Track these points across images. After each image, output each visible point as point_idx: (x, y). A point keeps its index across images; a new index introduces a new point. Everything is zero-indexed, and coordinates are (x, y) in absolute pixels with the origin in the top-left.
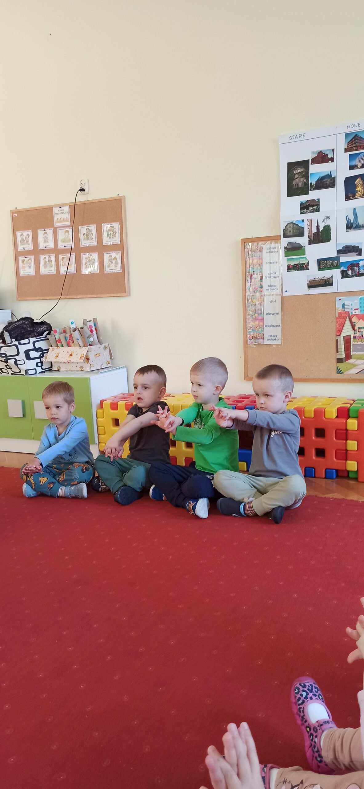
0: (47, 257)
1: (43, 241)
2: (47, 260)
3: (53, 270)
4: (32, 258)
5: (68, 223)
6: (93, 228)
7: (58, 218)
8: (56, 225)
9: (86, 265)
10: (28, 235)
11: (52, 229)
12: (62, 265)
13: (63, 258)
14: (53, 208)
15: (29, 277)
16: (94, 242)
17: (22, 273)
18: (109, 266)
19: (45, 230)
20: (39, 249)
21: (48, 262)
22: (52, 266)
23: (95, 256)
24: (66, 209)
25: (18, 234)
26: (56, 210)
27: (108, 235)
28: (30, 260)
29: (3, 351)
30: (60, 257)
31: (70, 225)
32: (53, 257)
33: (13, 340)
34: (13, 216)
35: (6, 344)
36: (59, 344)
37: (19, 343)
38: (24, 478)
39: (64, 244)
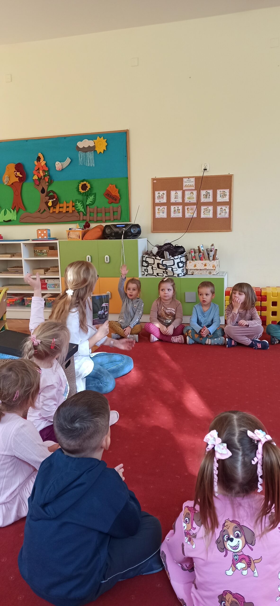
0: (176, 207)
1: (174, 198)
2: (176, 209)
3: (180, 215)
4: (166, 207)
5: (194, 188)
6: (211, 192)
7: (186, 185)
8: (184, 188)
9: (204, 213)
10: (164, 194)
11: (182, 191)
12: (187, 212)
13: (188, 209)
14: (184, 179)
15: (162, 219)
16: (211, 200)
17: (157, 216)
18: (220, 214)
19: (176, 191)
20: (171, 202)
21: (176, 210)
22: (180, 213)
23: (211, 208)
24: (193, 180)
25: (156, 193)
26: (185, 180)
27: (221, 196)
28: (164, 209)
29: (164, 263)
30: (186, 207)
31: (194, 189)
32: (180, 207)
33: (171, 256)
34: (153, 181)
35: (165, 258)
36: (194, 259)
37: (174, 258)
38: (186, 334)
39: (189, 200)
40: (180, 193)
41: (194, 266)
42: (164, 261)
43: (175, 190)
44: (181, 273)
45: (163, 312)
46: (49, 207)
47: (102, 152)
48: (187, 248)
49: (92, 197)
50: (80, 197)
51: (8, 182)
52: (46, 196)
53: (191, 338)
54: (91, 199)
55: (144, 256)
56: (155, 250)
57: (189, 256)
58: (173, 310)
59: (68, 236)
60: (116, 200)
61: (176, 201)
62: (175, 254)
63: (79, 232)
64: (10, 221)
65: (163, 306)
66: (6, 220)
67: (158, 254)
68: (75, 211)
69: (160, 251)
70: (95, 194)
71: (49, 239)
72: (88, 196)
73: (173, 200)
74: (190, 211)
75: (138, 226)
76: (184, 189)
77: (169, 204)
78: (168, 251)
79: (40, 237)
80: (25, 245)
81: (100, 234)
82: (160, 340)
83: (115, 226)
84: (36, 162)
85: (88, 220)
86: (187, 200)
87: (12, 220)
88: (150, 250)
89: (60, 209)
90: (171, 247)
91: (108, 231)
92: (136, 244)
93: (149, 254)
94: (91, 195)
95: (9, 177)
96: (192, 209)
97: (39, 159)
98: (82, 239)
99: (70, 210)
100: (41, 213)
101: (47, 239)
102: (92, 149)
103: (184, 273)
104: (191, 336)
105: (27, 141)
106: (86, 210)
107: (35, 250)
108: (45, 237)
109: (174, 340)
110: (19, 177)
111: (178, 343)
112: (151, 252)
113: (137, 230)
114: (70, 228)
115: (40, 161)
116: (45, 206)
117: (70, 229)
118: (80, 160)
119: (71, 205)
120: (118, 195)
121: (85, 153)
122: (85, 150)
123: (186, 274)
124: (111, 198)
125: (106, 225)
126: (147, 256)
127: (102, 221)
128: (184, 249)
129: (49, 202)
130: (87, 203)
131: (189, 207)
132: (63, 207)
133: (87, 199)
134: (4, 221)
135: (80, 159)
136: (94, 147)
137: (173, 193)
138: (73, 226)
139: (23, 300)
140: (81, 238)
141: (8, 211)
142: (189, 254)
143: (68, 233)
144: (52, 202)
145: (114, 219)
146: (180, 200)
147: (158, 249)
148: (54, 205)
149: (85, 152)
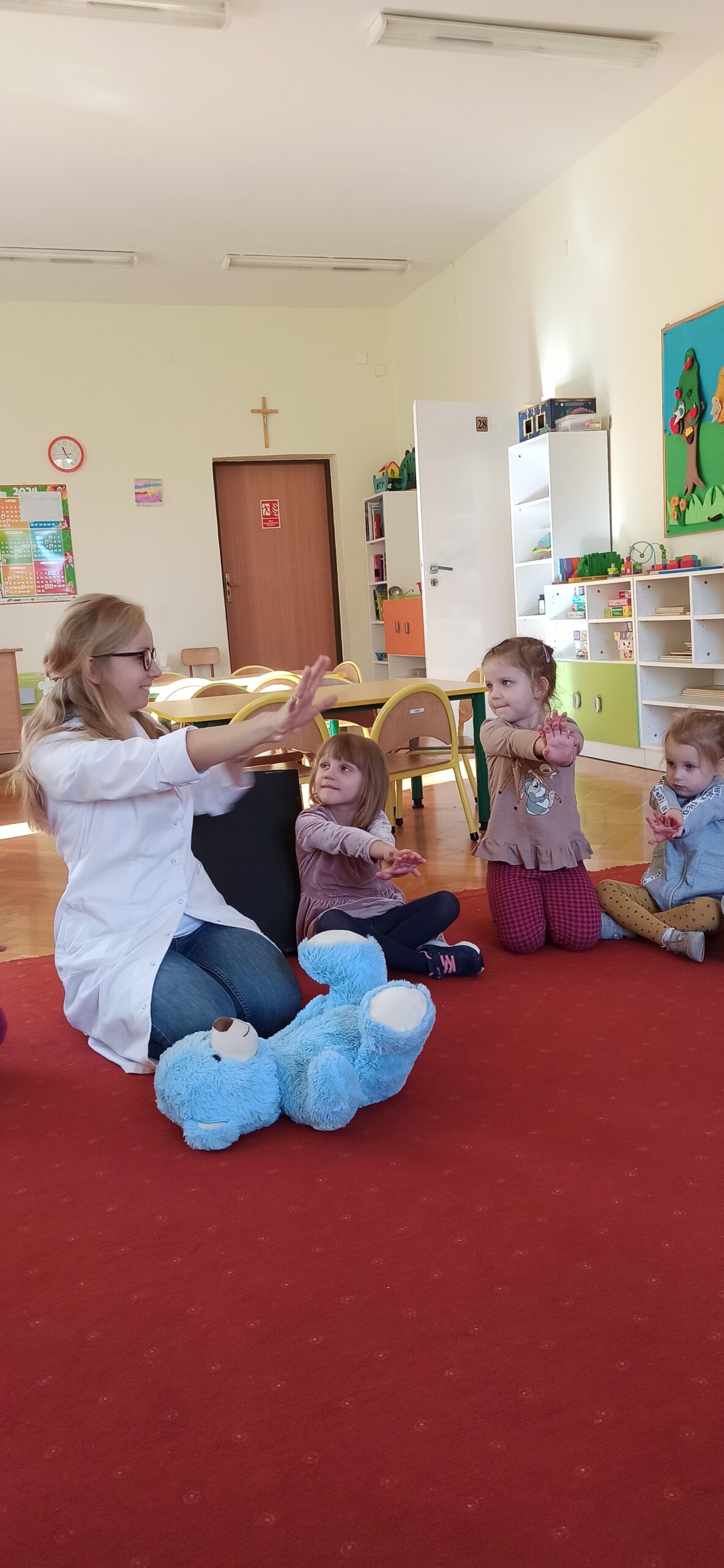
51: (720, 414)
64: (719, 517)
66: (712, 516)
80: (706, 579)
87: (723, 515)
95: (720, 401)
134: (709, 519)
141: (718, 492)
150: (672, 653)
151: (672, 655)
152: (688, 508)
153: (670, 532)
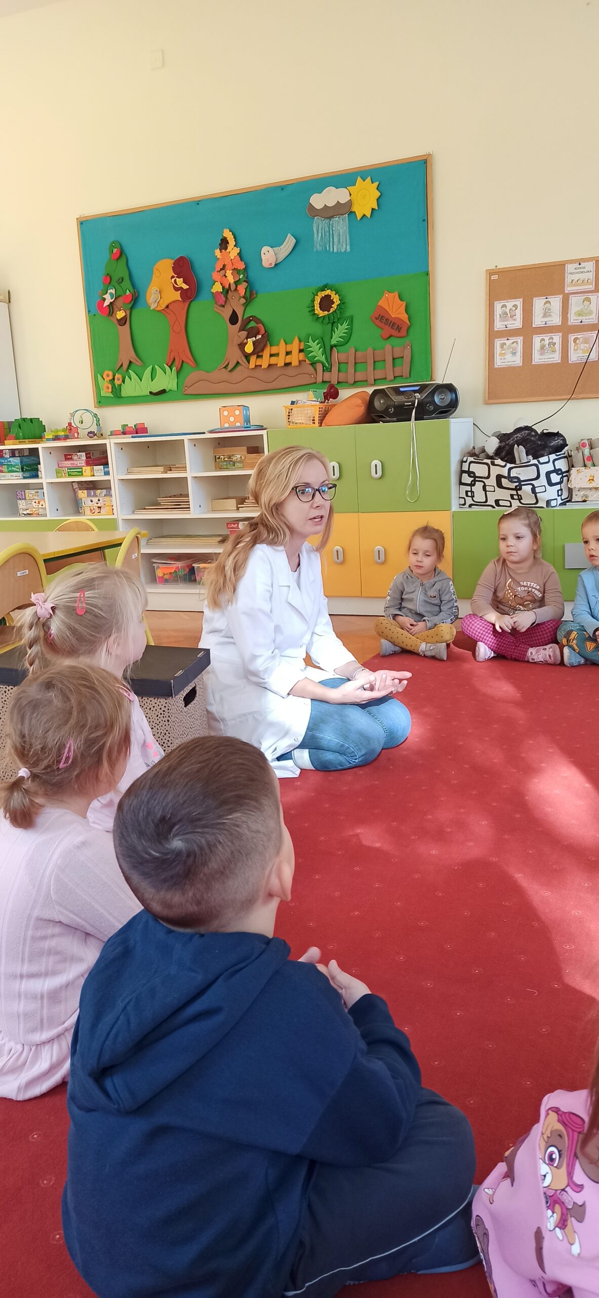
0: (547, 339)
1: (542, 315)
2: (547, 342)
3: (556, 358)
4: (520, 340)
5: (591, 287)
7: (573, 280)
8: (568, 289)
10: (516, 306)
11: (561, 296)
12: (574, 349)
13: (575, 340)
14: (566, 265)
15: (511, 369)
17: (499, 363)
19: (547, 298)
20: (534, 326)
22: (554, 351)
24: (590, 266)
25: (498, 306)
26: (570, 268)
28: (515, 344)
29: (514, 473)
30: (572, 337)
31: (593, 289)
32: (557, 338)
33: (530, 457)
34: (490, 277)
35: (517, 463)
36: (589, 463)
37: (539, 461)
38: (564, 641)
39: (580, 318)
40: (556, 302)
41: (590, 480)
42: (514, 469)
43: (544, 296)
44: (556, 499)
45: (510, 591)
46: (247, 357)
47: (368, 214)
48: (572, 439)
49: (345, 325)
50: (317, 328)
51: (158, 302)
52: (242, 329)
53: (577, 651)
54: (341, 330)
55: (465, 460)
56: (492, 445)
57: (577, 457)
58: (534, 586)
59: (289, 419)
60: (399, 329)
61: (546, 324)
62: (542, 452)
63: (313, 408)
64: (163, 392)
65: (511, 577)
66: (155, 391)
67: (498, 453)
68: (305, 361)
69: (504, 447)
70: (351, 319)
71: (245, 428)
72: (335, 324)
73: (538, 321)
74: (582, 346)
75: (450, 388)
76: (566, 292)
77: (527, 331)
78: (524, 444)
79: (226, 425)
80: (195, 442)
81: (361, 410)
82: (499, 656)
83: (397, 390)
84: (218, 252)
85: (334, 381)
86: (573, 319)
87: (167, 390)
88: (479, 445)
89: (272, 358)
90: (533, 436)
91: (379, 404)
92: (447, 430)
93: (477, 453)
94: (340, 320)
95: (160, 291)
96: (586, 341)
97: (224, 243)
98: (321, 424)
99: (294, 359)
100: (230, 371)
101: (242, 428)
102: (345, 209)
103: (563, 498)
104: (576, 647)
105: (198, 204)
106: (329, 358)
107: (216, 456)
108: (238, 424)
109: (535, 657)
110: (181, 288)
111: (545, 664)
112: (483, 451)
113: (448, 397)
114: (292, 401)
115: (226, 248)
116: (237, 355)
117: (293, 403)
118: (317, 238)
119: (295, 347)
120: (404, 317)
121: (327, 221)
122: (329, 213)
123: (568, 502)
124: (389, 326)
125: (375, 391)
126: (471, 459)
127: (365, 382)
128: (564, 440)
129: (246, 343)
130: (333, 342)
131: (579, 337)
132: (277, 355)
133: (332, 330)
134: (151, 393)
135: (316, 236)
136: (350, 203)
137: (539, 304)
138: (300, 397)
139: (192, 571)
140: (317, 421)
141: (159, 370)
142: (576, 452)
143: (289, 413)
144: (254, 343)
145: (395, 377)
146: (556, 320)
147: (499, 441)
148: (258, 350)
149: (327, 218)
150: (146, 508)
151: (145, 509)
152: (124, 383)
153: (101, 402)
